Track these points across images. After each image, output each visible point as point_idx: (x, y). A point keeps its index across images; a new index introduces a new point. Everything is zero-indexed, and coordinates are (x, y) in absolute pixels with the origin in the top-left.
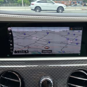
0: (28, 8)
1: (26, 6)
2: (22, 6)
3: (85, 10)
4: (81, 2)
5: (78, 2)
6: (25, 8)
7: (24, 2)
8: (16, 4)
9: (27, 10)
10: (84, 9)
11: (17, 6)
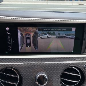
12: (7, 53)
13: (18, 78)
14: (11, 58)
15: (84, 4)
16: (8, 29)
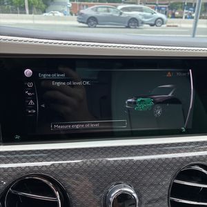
0: (40, 19)
1: (35, 14)
2: (25, 13)
3: (173, 26)
4: (166, 8)
5: (158, 8)
6: (33, 19)
7: (29, 2)
8: (10, 7)
9: (37, 22)
10: (172, 24)
11: (13, 13)
12: (17, 137)
13: (57, 203)
14: (37, 150)
15: (179, 25)
16: (28, 72)
